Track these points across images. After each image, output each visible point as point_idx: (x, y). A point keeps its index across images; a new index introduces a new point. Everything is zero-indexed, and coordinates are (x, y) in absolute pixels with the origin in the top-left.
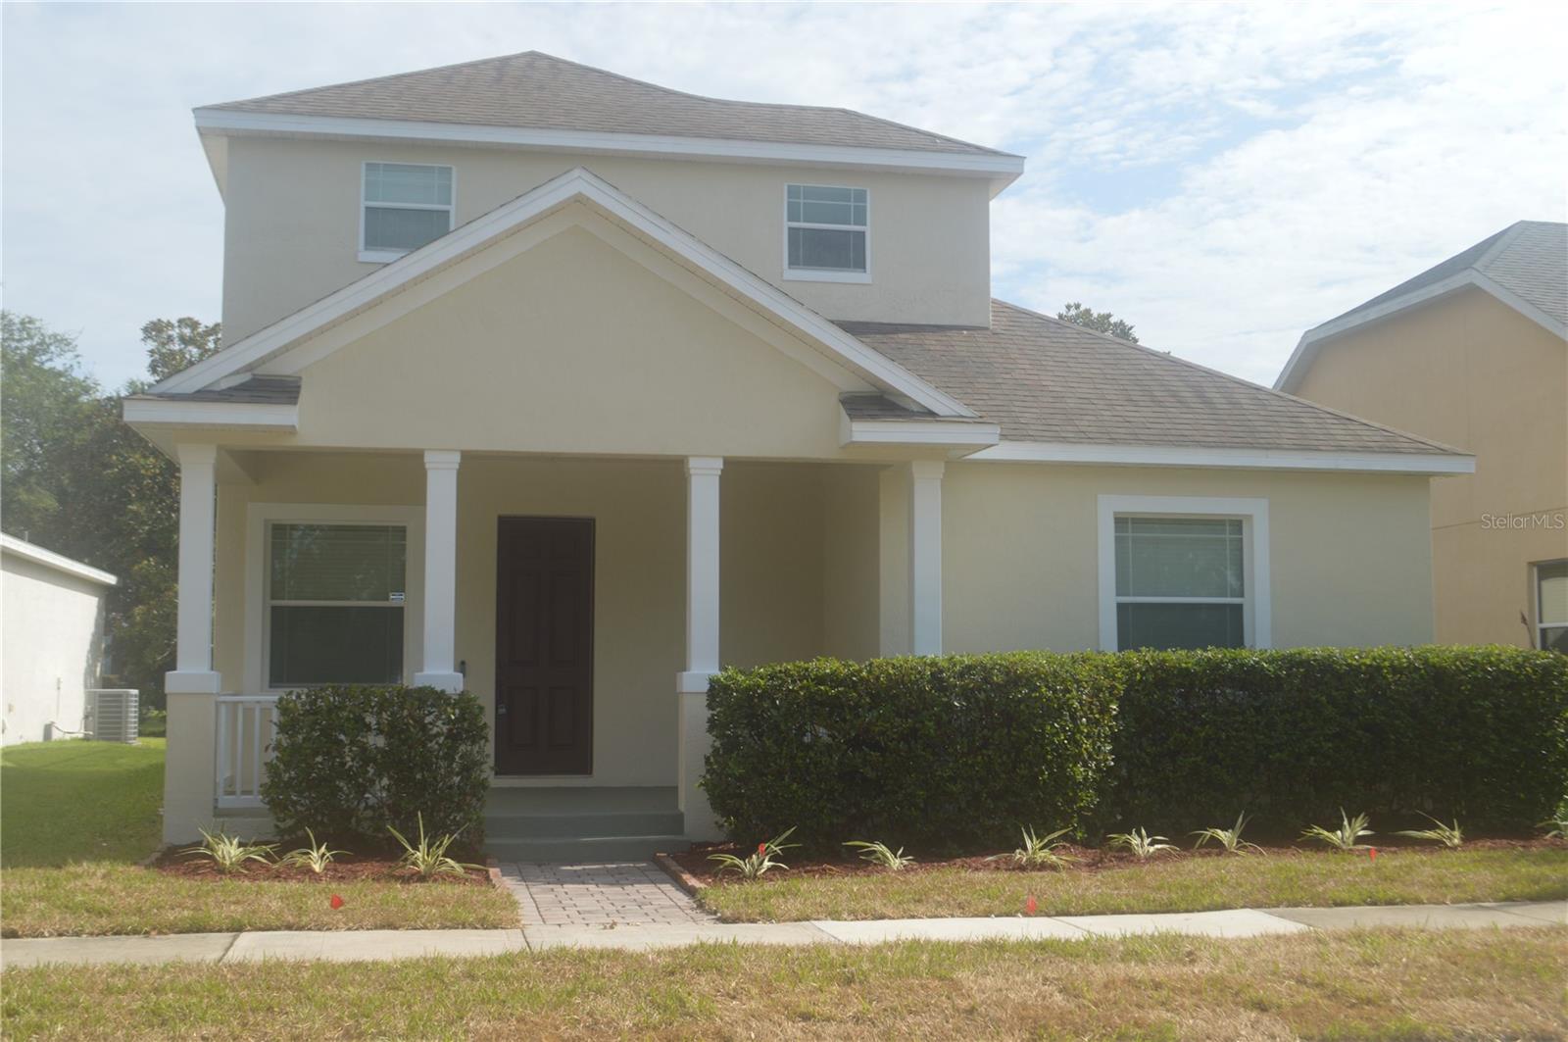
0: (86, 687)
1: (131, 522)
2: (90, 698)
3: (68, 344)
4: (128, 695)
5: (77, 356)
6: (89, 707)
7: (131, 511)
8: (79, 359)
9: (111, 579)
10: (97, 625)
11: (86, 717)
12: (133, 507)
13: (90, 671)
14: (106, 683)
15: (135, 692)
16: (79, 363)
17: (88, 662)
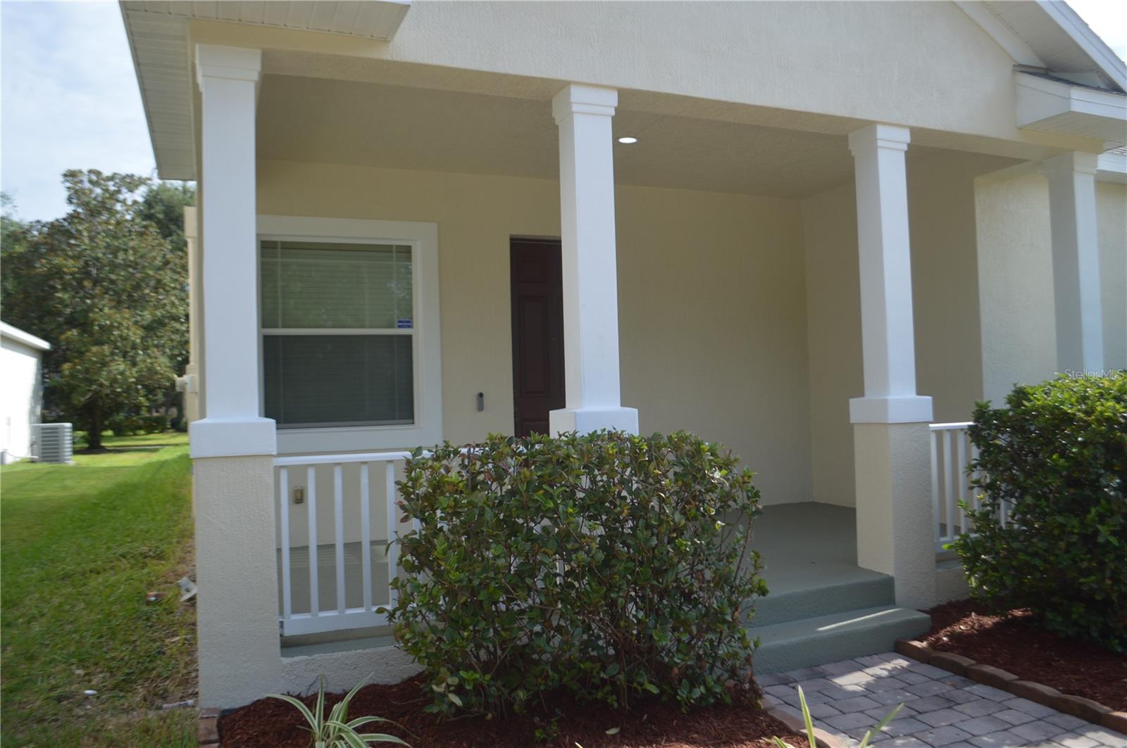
0: (30, 423)
1: (59, 306)
2: (34, 431)
3: (8, 199)
4: (64, 428)
5: (15, 206)
6: (34, 437)
7: (59, 298)
8: (16, 209)
9: (45, 345)
10: (36, 379)
11: (32, 445)
12: (59, 295)
13: (32, 412)
14: (44, 419)
15: (69, 425)
16: (16, 211)
17: (31, 404)
